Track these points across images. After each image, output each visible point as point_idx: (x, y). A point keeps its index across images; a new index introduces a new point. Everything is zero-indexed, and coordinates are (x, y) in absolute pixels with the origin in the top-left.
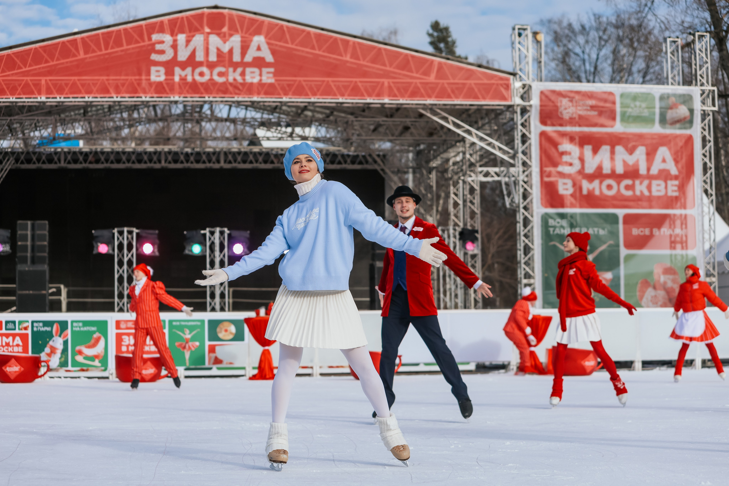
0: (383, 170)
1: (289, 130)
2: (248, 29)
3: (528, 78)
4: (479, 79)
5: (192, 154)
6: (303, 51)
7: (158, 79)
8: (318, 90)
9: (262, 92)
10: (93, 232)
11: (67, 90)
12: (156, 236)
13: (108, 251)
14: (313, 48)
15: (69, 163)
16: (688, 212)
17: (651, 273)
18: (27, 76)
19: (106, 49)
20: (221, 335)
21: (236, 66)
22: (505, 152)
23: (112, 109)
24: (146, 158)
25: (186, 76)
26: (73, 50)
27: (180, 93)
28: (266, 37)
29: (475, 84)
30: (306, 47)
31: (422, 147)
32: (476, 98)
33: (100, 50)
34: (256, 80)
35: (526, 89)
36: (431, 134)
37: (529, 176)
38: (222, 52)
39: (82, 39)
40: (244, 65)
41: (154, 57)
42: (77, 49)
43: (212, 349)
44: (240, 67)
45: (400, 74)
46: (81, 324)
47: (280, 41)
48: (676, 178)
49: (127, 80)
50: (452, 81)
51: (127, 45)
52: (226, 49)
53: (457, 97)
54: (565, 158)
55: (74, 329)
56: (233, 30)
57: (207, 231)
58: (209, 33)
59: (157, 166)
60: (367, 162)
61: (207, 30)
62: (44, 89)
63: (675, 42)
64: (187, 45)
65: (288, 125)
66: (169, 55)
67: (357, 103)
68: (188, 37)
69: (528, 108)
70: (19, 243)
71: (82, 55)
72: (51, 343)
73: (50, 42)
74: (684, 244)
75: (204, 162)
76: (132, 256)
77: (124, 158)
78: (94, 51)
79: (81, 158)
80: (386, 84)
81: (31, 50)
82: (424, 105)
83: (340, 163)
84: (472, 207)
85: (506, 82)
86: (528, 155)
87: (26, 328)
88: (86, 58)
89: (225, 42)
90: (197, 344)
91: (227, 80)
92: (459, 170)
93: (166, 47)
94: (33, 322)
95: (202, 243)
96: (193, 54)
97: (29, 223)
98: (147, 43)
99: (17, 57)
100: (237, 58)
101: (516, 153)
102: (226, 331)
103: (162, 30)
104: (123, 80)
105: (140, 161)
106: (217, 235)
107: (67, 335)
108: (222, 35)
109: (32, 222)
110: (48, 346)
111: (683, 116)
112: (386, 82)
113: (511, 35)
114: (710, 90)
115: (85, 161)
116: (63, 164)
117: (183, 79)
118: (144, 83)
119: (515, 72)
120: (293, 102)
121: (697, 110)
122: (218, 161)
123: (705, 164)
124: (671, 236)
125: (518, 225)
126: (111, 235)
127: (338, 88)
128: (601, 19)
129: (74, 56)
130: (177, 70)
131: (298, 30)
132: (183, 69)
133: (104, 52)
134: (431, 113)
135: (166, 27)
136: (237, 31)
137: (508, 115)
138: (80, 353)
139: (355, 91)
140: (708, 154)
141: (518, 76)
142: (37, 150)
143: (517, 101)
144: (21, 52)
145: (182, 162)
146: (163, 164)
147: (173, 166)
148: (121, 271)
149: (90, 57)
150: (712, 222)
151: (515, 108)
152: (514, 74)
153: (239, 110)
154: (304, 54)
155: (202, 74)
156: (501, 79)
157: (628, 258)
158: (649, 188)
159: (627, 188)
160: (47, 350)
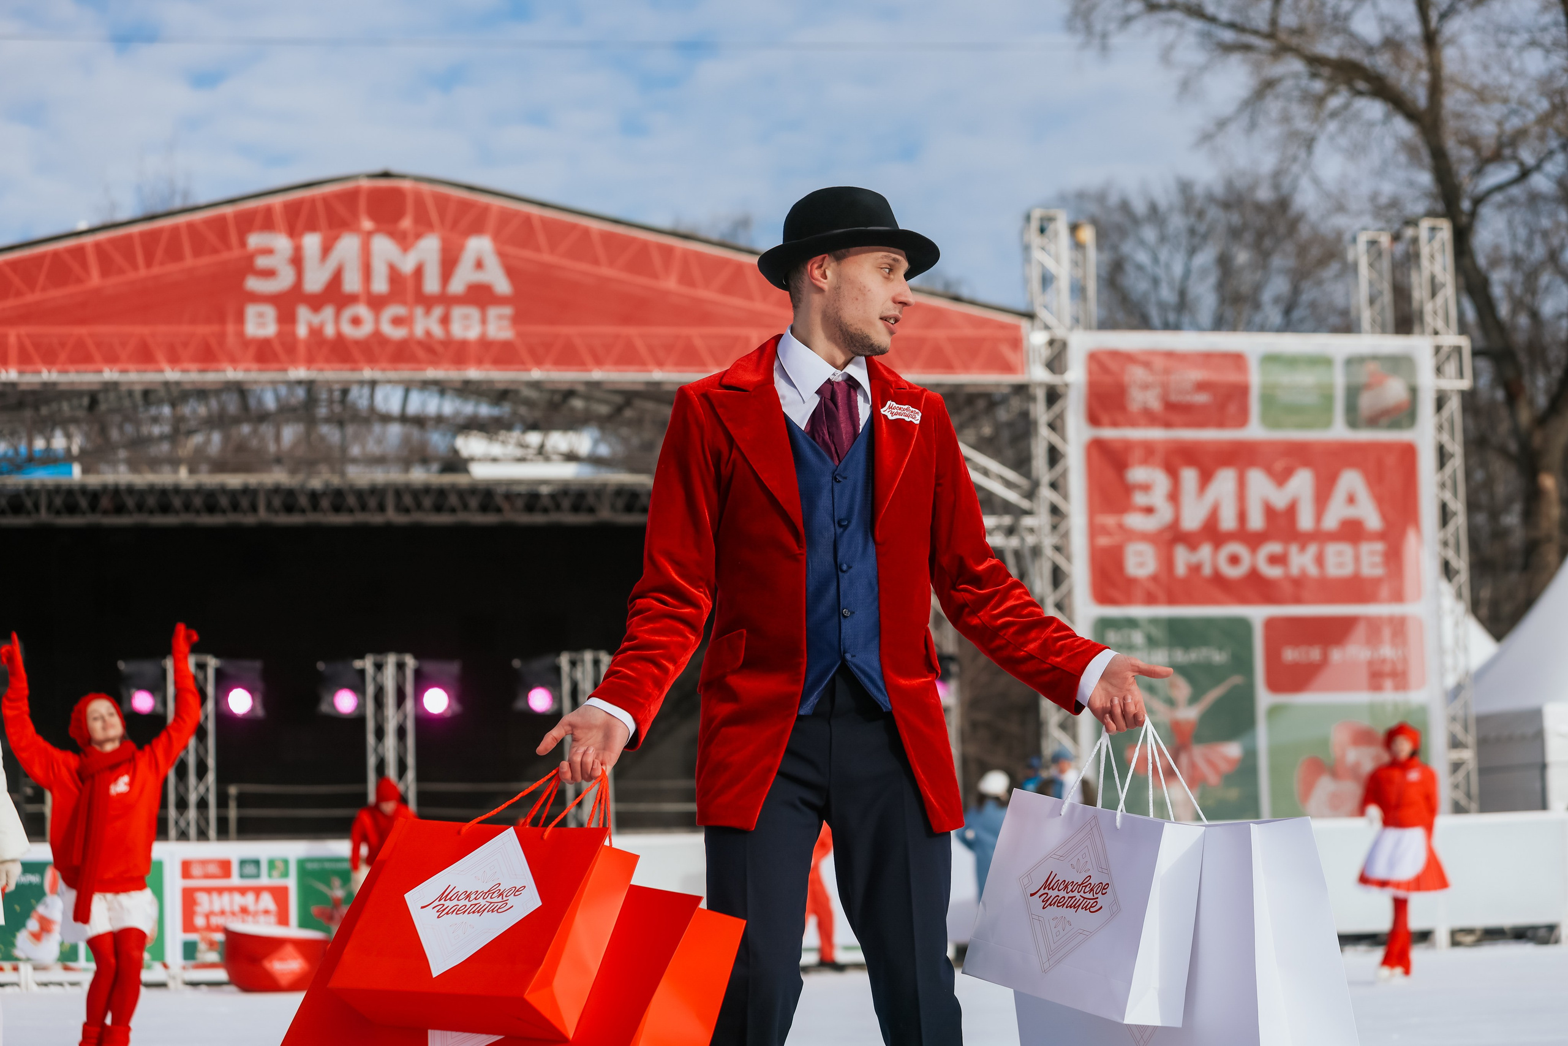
1: (534, 438)
2: (456, 222)
3: (1061, 325)
4: (956, 328)
5: (324, 493)
6: (574, 270)
7: (262, 333)
8: (608, 354)
9: (488, 359)
10: (122, 665)
11: (63, 356)
12: (258, 673)
13: (154, 707)
14: (596, 262)
15: (58, 513)
16: (1406, 609)
17: (1324, 743)
19: (149, 266)
21: (427, 302)
22: (1008, 484)
23: (152, 397)
24: (224, 502)
25: (322, 324)
26: (76, 267)
27: (310, 361)
28: (493, 242)
29: (947, 338)
30: (581, 260)
32: (950, 369)
33: (135, 267)
34: (473, 333)
35: (1057, 346)
37: (1065, 535)
38: (400, 273)
39: (98, 246)
40: (446, 300)
41: (254, 284)
42: (85, 267)
44: (439, 304)
47: (523, 247)
48: (1381, 536)
49: (194, 333)
51: (194, 257)
52: (407, 265)
53: (908, 367)
54: (1140, 499)
56: (424, 225)
57: (367, 663)
58: (371, 232)
59: (249, 520)
61: (367, 224)
62: (13, 353)
63: (1375, 243)
64: (324, 258)
65: (534, 427)
66: (284, 280)
68: (325, 239)
69: (1060, 390)
71: (95, 279)
72: (41, 909)
73: (28, 252)
74: (1400, 677)
75: (351, 511)
77: (177, 502)
78: (121, 271)
79: (83, 503)
85: (1013, 333)
86: (1062, 492)
88: (103, 287)
89: (405, 252)
91: (412, 333)
93: (279, 261)
95: (358, 688)
96: (336, 279)
98: (236, 253)
100: (432, 285)
101: (1036, 485)
103: (268, 226)
104: (186, 333)
105: (211, 510)
106: (390, 671)
108: (399, 235)
110: (34, 915)
111: (1395, 403)
114: (1452, 345)
115: (93, 507)
116: (44, 516)
117: (316, 332)
118: (231, 340)
119: (1032, 310)
120: (554, 382)
121: (1426, 389)
122: (382, 508)
123: (1444, 507)
124: (1370, 663)
126: (160, 671)
127: (651, 349)
129: (79, 281)
130: (304, 315)
131: (566, 223)
132: (316, 310)
133: (143, 272)
135: (279, 217)
136: (431, 227)
137: (1016, 403)
140: (1449, 483)
141: (1038, 321)
143: (1038, 374)
145: (303, 511)
146: (262, 515)
147: (283, 519)
149: (114, 285)
151: (1034, 389)
152: (1030, 316)
153: (426, 397)
154: (576, 277)
155: (356, 321)
156: (1002, 326)
157: (1274, 711)
158: (1320, 560)
159: (1274, 560)
160: (33, 925)
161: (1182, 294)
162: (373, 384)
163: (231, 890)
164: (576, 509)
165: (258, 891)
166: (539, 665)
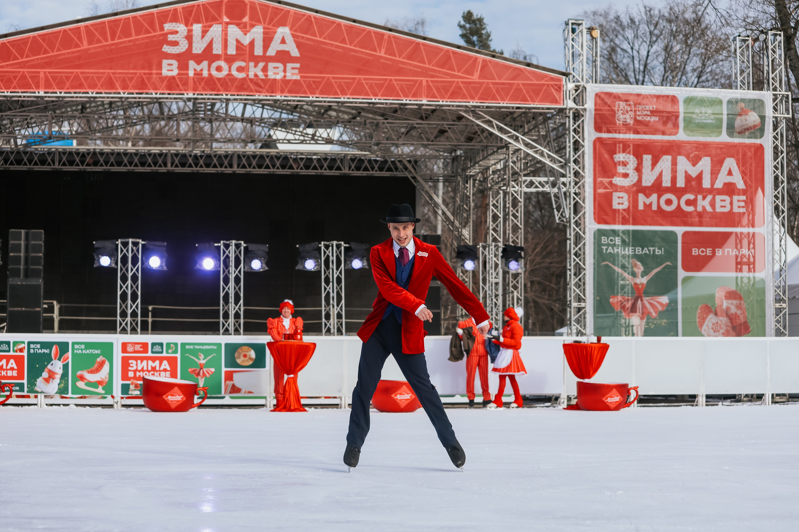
0: (414, 178)
1: (310, 131)
2: (271, 20)
3: (582, 80)
4: (528, 79)
5: (201, 156)
6: (332, 45)
7: (170, 74)
8: (349, 88)
9: (286, 91)
10: (94, 242)
11: (68, 84)
12: (165, 249)
13: (110, 264)
14: (343, 41)
15: (64, 164)
16: (756, 230)
17: (712, 297)
18: (23, 68)
19: (113, 39)
20: (239, 361)
21: (256, 60)
22: (553, 160)
23: (113, 106)
24: (150, 160)
25: (202, 70)
26: (76, 40)
27: (195, 89)
28: (291, 30)
29: (523, 84)
30: (336, 41)
31: (459, 153)
32: (525, 100)
33: (106, 40)
34: (279, 77)
35: (579, 91)
36: (470, 139)
37: (582, 187)
38: (242, 45)
39: (86, 27)
40: (266, 59)
41: (166, 49)
42: (80, 38)
43: (229, 376)
44: (262, 61)
45: (440, 72)
46: (83, 347)
47: (306, 33)
48: (744, 192)
49: (136, 73)
50: (498, 81)
51: (136, 35)
52: (246, 41)
53: (503, 100)
54: (621, 169)
55: (75, 351)
56: (255, 20)
57: (221, 244)
58: (228, 24)
59: (163, 170)
60: (397, 169)
61: (226, 19)
62: (42, 83)
63: (745, 41)
64: (203, 37)
65: (310, 126)
66: (183, 47)
67: (391, 104)
68: (204, 26)
69: (582, 112)
70: (11, 254)
71: (85, 45)
72: (49, 367)
73: (50, 31)
74: (751, 265)
75: (215, 166)
76: (137, 270)
77: (126, 160)
78: (99, 41)
79: (78, 159)
80: (424, 83)
81: (29, 38)
82: (466, 106)
83: (366, 169)
84: (516, 221)
85: (558, 83)
86: (581, 165)
87: (21, 350)
88: (90, 49)
89: (245, 34)
90: (213, 370)
91: (248, 75)
92: (500, 179)
93: (180, 37)
94: (29, 343)
95: (216, 256)
96: (210, 46)
97: (23, 231)
98: (159, 33)
99: (13, 46)
100: (258, 51)
101: (567, 161)
102: (245, 356)
103: (175, 20)
104: (132, 73)
105: (143, 164)
106: (232, 248)
107: (68, 358)
108: (242, 25)
109: (26, 231)
110: (46, 370)
111: (752, 124)
112: (424, 80)
113: (564, 30)
114: (783, 95)
115: (82, 163)
116: (57, 166)
117: (198, 74)
118: (155, 78)
119: (568, 71)
120: (320, 102)
121: (769, 117)
122: (231, 166)
123: (777, 178)
124: (737, 256)
125: (568, 242)
126: (114, 247)
127: (371, 87)
128: (652, 12)
129: (77, 46)
130: (192, 64)
131: (328, 21)
132: (199, 63)
133: (110, 42)
134: (473, 117)
135: (180, 15)
136: (259, 22)
137: (559, 119)
138: (82, 378)
139: (390, 91)
140: (779, 166)
141: (571, 76)
142: (28, 149)
143: (570, 104)
144: (18, 40)
145: (190, 166)
146: (169, 167)
147: (180, 170)
148: (124, 287)
149: (94, 48)
150: (783, 242)
151: (568, 111)
152: (566, 74)
153: (255, 108)
154: (333, 48)
155: (219, 69)
156: (552, 79)
157: (685, 280)
158: (713, 204)
159: (688, 203)
160: (45, 375)
161: (645, 66)
162: (228, 100)
163: (148, 358)
164: (330, 168)
165: (161, 359)
166: (309, 247)
